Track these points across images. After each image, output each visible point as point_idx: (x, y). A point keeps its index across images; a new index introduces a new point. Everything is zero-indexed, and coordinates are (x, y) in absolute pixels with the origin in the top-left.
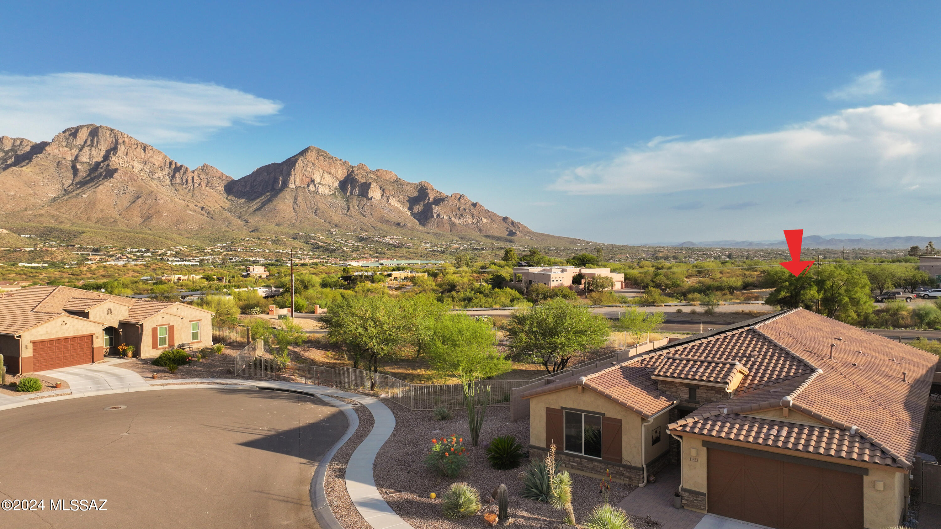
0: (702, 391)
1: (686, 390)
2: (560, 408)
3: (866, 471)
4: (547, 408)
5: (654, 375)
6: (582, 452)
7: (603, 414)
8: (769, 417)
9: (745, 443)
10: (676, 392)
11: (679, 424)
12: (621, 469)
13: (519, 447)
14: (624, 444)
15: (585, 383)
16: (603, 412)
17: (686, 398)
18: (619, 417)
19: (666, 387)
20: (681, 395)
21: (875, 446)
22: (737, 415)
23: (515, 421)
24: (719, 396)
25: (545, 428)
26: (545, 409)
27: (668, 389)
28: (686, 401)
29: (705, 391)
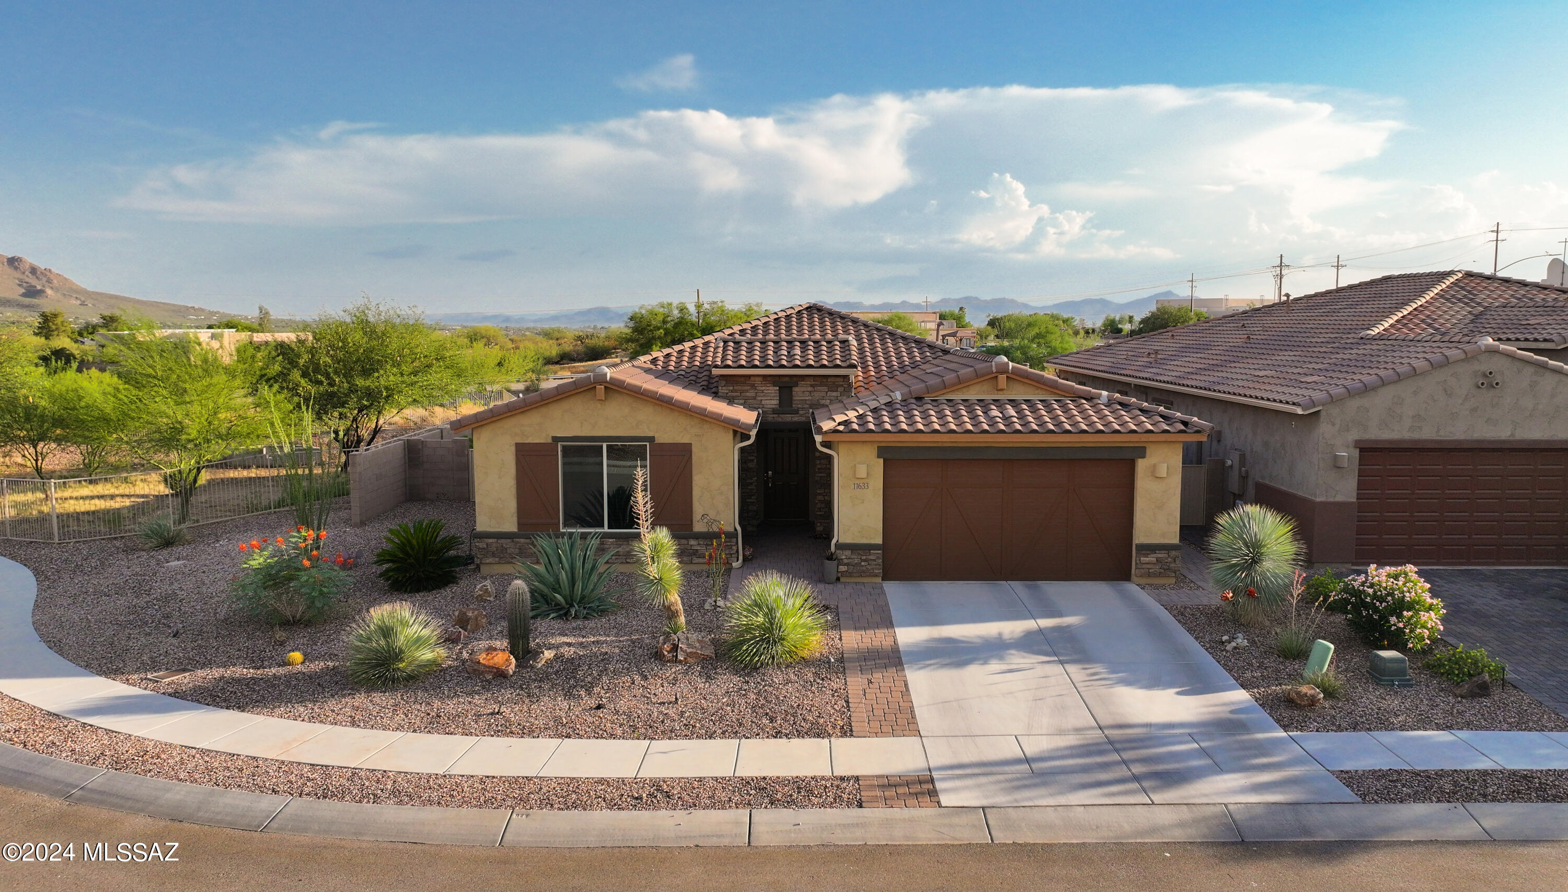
0: (803, 389)
1: (773, 390)
2: (550, 441)
3: (1141, 452)
4: (517, 445)
5: (716, 367)
6: (603, 526)
7: (651, 439)
8: (972, 395)
9: (964, 435)
10: (754, 398)
11: (838, 421)
12: (692, 542)
13: (452, 542)
14: (696, 492)
15: (611, 378)
16: (650, 434)
17: (774, 406)
18: (685, 440)
19: (736, 391)
20: (763, 402)
21: (1147, 411)
22: (919, 399)
23: (363, 524)
24: (834, 394)
25: (513, 491)
26: (513, 449)
27: (738, 394)
28: (774, 411)
29: (810, 389)
